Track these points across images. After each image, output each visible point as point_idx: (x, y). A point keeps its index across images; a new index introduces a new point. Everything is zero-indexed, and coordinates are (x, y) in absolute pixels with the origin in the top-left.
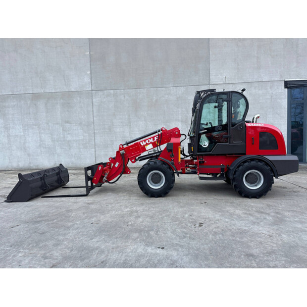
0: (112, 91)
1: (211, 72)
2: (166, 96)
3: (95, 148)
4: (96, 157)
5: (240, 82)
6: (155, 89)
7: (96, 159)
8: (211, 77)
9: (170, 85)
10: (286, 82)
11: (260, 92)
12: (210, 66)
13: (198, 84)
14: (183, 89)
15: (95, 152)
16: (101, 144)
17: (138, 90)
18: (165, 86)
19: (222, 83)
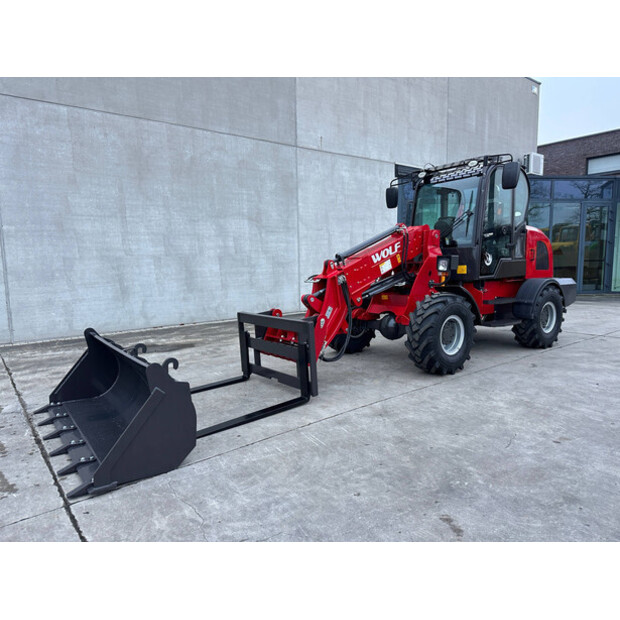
0: (65, 109)
1: (298, 121)
2: (215, 154)
3: (6, 283)
4: (9, 313)
5: (341, 152)
6: (190, 130)
7: (10, 319)
8: (298, 131)
9: (223, 130)
10: (397, 166)
11: (368, 177)
12: (297, 106)
13: (276, 140)
14: (249, 144)
15: (7, 294)
16: (30, 268)
17: (145, 122)
18: (210, 128)
19: (315, 147)
